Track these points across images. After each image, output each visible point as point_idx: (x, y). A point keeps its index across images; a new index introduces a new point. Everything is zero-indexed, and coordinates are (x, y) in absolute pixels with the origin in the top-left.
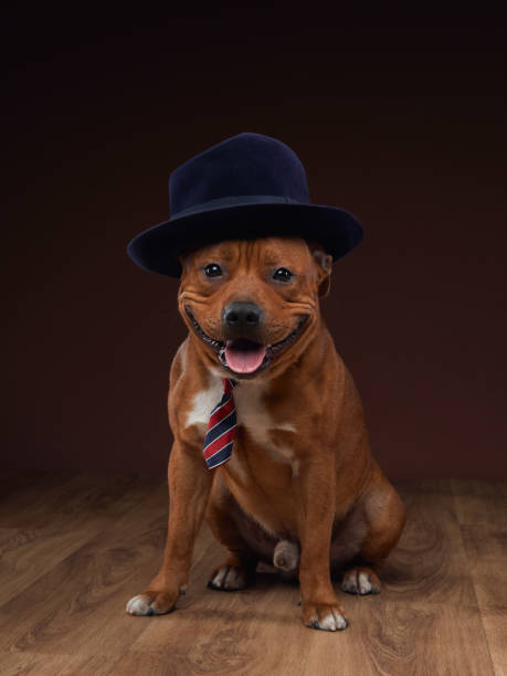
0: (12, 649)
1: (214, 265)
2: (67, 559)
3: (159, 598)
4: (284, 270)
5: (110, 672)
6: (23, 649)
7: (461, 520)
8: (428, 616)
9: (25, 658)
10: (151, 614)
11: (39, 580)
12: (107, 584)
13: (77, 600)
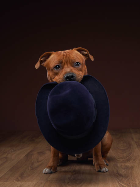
0: (15, 181)
1: (57, 65)
2: (25, 156)
3: (53, 168)
4: (78, 63)
5: (44, 186)
6: (18, 181)
7: (135, 140)
8: (130, 167)
9: (19, 184)
10: (51, 173)
11: (19, 162)
12: (38, 162)
13: (31, 167)
